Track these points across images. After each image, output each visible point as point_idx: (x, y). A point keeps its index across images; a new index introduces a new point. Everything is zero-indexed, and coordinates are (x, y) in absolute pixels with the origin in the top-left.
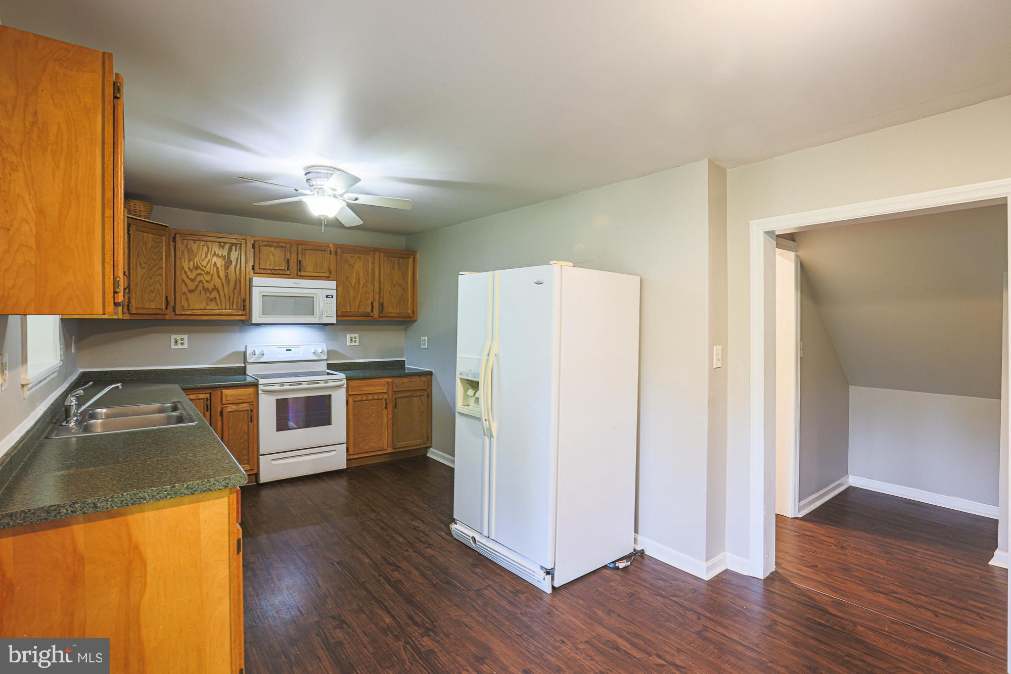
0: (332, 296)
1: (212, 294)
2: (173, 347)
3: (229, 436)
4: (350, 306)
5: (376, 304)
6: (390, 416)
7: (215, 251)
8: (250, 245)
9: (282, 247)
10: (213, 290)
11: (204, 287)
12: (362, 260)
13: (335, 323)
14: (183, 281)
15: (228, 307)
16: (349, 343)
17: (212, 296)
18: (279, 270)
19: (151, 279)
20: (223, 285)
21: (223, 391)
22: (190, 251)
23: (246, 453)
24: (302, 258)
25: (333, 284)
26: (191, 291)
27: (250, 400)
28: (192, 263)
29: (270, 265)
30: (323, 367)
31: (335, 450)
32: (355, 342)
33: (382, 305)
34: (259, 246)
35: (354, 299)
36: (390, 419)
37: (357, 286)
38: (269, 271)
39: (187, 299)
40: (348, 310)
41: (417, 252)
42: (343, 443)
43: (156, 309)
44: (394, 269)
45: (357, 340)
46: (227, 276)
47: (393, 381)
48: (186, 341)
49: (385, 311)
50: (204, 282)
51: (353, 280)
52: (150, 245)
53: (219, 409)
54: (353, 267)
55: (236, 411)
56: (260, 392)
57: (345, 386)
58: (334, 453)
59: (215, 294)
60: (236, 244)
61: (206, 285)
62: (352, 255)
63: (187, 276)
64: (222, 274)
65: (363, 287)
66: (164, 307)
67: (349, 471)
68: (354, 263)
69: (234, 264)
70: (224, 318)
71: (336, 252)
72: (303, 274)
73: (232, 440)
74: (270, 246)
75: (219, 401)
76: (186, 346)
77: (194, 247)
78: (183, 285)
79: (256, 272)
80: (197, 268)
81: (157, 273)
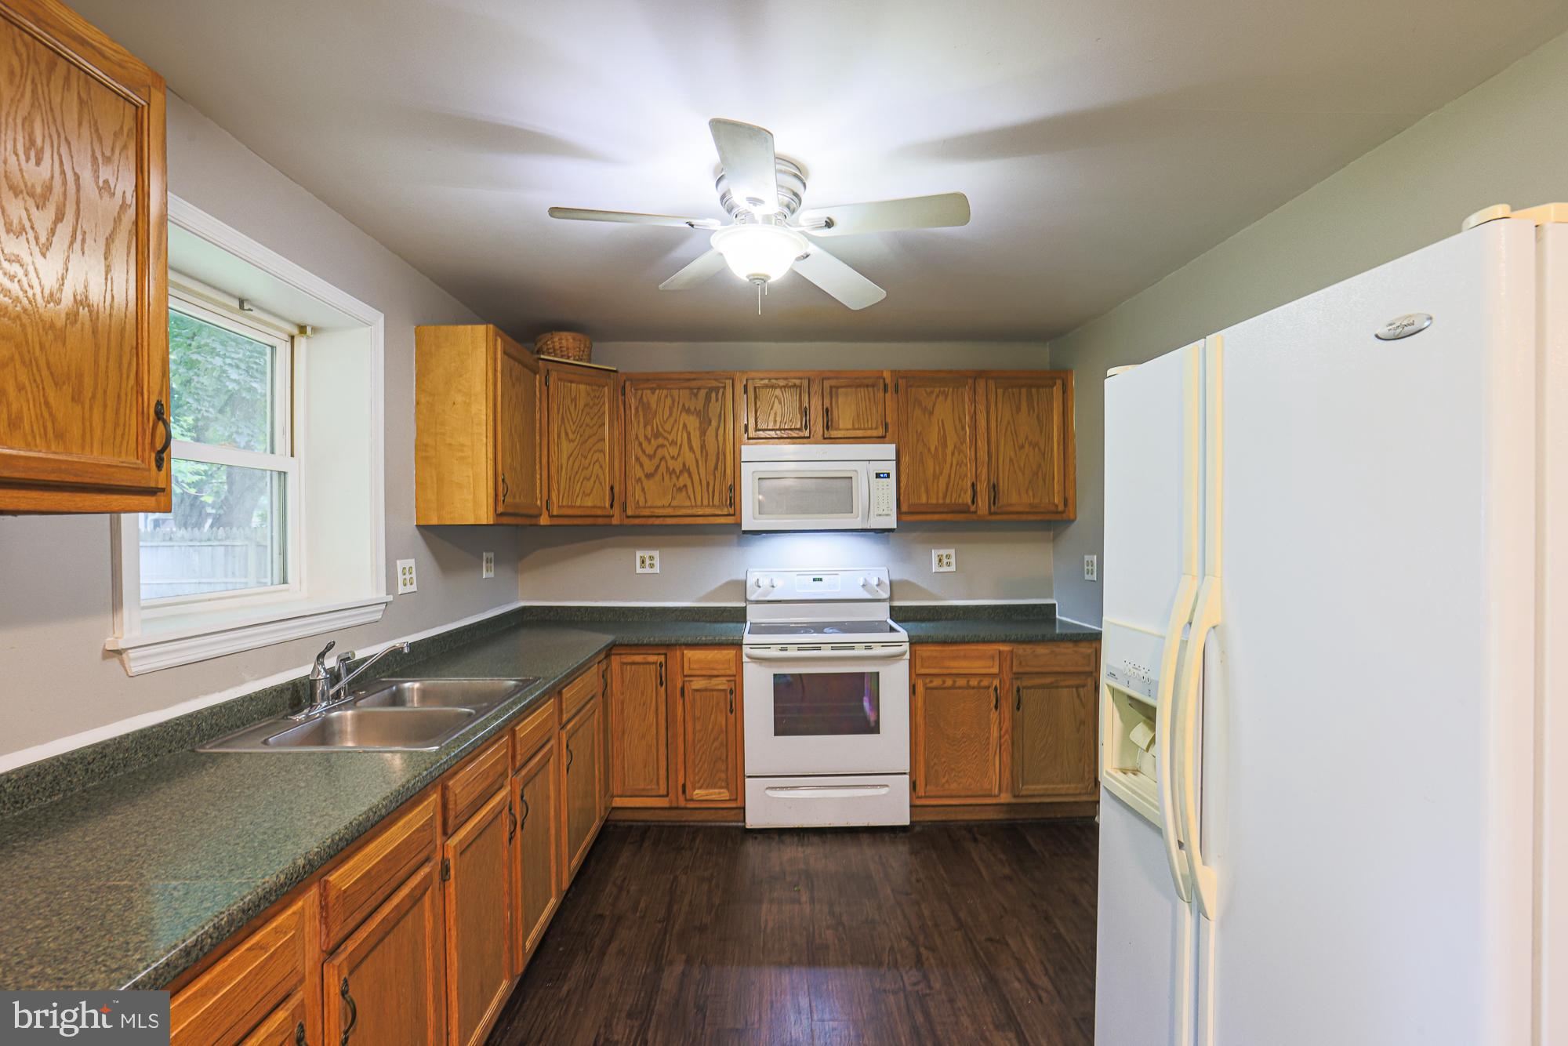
0: (888, 475)
1: (681, 479)
2: (639, 570)
3: (694, 734)
4: (927, 491)
5: (982, 487)
6: (1007, 725)
7: (684, 405)
8: (739, 388)
9: (795, 386)
10: (681, 472)
11: (667, 468)
12: (950, 397)
13: (895, 527)
14: (637, 459)
15: (705, 502)
16: (935, 568)
17: (681, 483)
18: (791, 429)
19: (586, 458)
20: (697, 462)
21: (685, 652)
22: (646, 407)
23: (723, 768)
24: (831, 404)
25: (889, 450)
26: (649, 476)
27: (728, 672)
28: (649, 428)
29: (775, 421)
30: (882, 613)
31: (887, 786)
32: (949, 564)
33: (994, 489)
34: (755, 388)
35: (936, 478)
36: (1007, 731)
37: (940, 449)
38: (772, 434)
39: (643, 489)
40: (924, 500)
41: (1071, 371)
42: (905, 774)
43: (594, 507)
44: (1019, 409)
45: (953, 560)
46: (703, 447)
47: (1012, 651)
48: (657, 562)
49: (1003, 500)
50: (668, 458)
51: (933, 441)
52: (581, 403)
53: (679, 685)
54: (931, 413)
55: (706, 690)
56: (745, 659)
57: (907, 656)
58: (884, 791)
59: (684, 479)
60: (717, 389)
61: (672, 464)
62: (929, 390)
63: (644, 451)
64: (696, 444)
65: (953, 454)
66: (607, 505)
67: (918, 829)
68: (934, 405)
69: (714, 423)
70: (700, 521)
71: (897, 386)
72: (834, 433)
73: (700, 741)
74: (774, 387)
75: (680, 670)
76: (657, 570)
77: (653, 399)
78: (638, 467)
79: (751, 436)
80: (657, 435)
81: (595, 448)
